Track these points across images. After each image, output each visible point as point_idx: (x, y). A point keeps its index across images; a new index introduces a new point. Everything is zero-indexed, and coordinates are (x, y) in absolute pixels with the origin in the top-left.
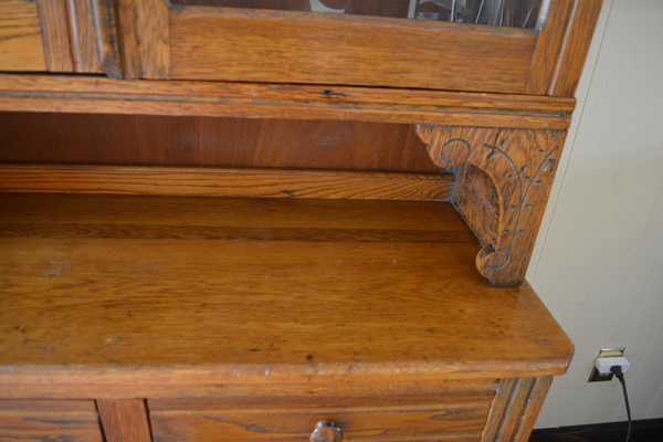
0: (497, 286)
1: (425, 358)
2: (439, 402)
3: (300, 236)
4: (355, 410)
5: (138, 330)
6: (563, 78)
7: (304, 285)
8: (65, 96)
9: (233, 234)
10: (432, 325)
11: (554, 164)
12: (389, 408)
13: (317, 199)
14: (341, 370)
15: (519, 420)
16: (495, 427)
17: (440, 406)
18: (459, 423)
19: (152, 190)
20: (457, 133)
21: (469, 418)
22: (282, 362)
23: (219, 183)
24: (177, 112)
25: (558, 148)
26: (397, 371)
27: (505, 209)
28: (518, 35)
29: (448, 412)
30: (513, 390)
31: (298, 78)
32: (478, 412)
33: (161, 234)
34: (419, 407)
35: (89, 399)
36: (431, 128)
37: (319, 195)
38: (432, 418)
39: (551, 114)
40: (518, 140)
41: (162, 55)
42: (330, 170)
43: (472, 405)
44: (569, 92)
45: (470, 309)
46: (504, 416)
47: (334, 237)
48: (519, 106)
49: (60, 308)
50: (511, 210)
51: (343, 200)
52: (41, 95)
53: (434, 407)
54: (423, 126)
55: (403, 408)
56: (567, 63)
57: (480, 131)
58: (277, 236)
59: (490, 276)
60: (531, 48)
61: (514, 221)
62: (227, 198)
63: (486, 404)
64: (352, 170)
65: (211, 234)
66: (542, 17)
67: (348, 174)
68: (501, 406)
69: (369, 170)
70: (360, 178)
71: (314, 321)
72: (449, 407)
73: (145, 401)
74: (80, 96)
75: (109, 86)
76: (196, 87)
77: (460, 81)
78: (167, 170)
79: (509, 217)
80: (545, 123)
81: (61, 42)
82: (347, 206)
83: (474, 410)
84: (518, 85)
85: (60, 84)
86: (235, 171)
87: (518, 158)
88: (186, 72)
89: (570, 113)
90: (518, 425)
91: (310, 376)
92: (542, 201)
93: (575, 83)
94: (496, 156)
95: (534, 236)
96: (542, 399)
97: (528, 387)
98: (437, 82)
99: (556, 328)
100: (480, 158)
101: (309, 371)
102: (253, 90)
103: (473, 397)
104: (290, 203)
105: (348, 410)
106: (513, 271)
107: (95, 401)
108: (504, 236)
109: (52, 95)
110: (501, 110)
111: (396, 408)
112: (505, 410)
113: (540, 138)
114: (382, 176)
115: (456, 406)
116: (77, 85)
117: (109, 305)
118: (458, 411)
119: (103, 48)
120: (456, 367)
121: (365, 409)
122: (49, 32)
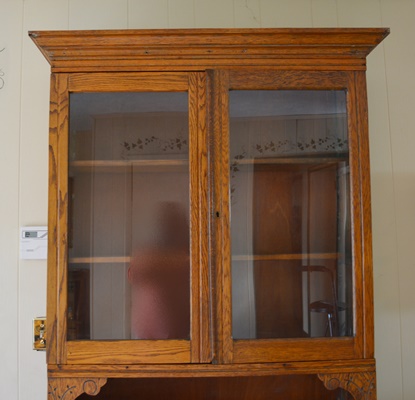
6: (368, 352)
8: (195, 372)
11: (374, 385)
20: (333, 376)
24: (232, 375)
25: (374, 378)
28: (347, 339)
31: (274, 360)
36: (323, 375)
39: (367, 366)
40: (357, 377)
41: (231, 355)
44: (371, 356)
48: (354, 364)
52: (187, 371)
54: (320, 374)
56: (368, 347)
57: (341, 375)
60: (353, 343)
66: (354, 332)
74: (201, 371)
75: (210, 367)
76: (240, 366)
77: (330, 357)
80: (366, 369)
81: (196, 353)
84: (351, 356)
85: (194, 367)
87: (360, 385)
88: (238, 361)
89: (375, 364)
93: (373, 353)
94: (350, 384)
98: (322, 358)
100: (344, 385)
102: (259, 366)
109: (191, 371)
110: (348, 366)
113: (366, 375)
116: (200, 367)
119: (213, 354)
122: (193, 349)
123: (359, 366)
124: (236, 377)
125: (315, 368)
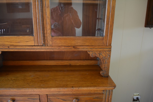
0: (104, 77)
1: (91, 87)
2: (94, 95)
3: (72, 71)
4: (80, 97)
5: (46, 84)
6: (109, 43)
7: (72, 78)
8: (36, 49)
9: (60, 71)
10: (92, 83)
11: (110, 56)
12: (86, 96)
13: (75, 65)
14: (77, 89)
15: (109, 99)
16: (105, 100)
17: (94, 96)
18: (98, 99)
19: (47, 64)
20: (94, 52)
21: (100, 98)
22: (68, 87)
23: (58, 63)
24: (52, 51)
25: (110, 53)
26: (86, 89)
27: (103, 64)
28: (101, 37)
29: (96, 97)
30: (106, 93)
32: (101, 97)
33: (49, 71)
34: (91, 96)
35: (38, 95)
36: (90, 51)
37: (75, 64)
38: (94, 98)
39: (108, 48)
40: (103, 52)
41: (51, 43)
42: (77, 60)
43: (100, 96)
45: (99, 80)
46: (106, 98)
47: (77, 71)
48: (103, 47)
49: (34, 81)
50: (104, 64)
51: (79, 65)
52: (33, 49)
53: (93, 96)
54: (88, 51)
55: (88, 96)
56: (109, 41)
57: (97, 52)
58: (68, 71)
59: (103, 75)
60: (103, 39)
61: (105, 66)
62: (59, 65)
63: (102, 96)
64: (81, 60)
65: (57, 71)
66: (104, 35)
67: (80, 61)
68: (105, 96)
69: (84, 60)
70: (82, 61)
71: (73, 82)
72: (96, 96)
73: (47, 95)
74: (39, 49)
75: (43, 47)
76: (55, 47)
77: (93, 44)
78: (50, 61)
79: (104, 65)
80: (107, 50)
81: (37, 42)
82: (80, 66)
83: (100, 97)
84: (102, 44)
85: (36, 47)
86: (61, 61)
87: (104, 55)
88: (54, 45)
89: (111, 48)
90: (109, 100)
91: (72, 90)
92: (109, 62)
93: (111, 44)
94: (100, 55)
95: (109, 68)
96: (112, 95)
97: (109, 92)
98: (90, 45)
99: (113, 82)
100: (98, 56)
101: (72, 89)
102: (63, 47)
103: (100, 94)
104: (70, 66)
105: (79, 97)
106: (106, 74)
107: (39, 95)
108: (104, 68)
110: (100, 48)
111: (87, 96)
112: (106, 97)
113: (107, 52)
114: (86, 61)
115: (97, 96)
116: (39, 47)
117: (41, 81)
118: (98, 97)
119: (43, 42)
120: (95, 88)
121: (82, 97)
122: (35, 40)
123: (105, 48)
124: (54, 51)
125: (87, 48)
